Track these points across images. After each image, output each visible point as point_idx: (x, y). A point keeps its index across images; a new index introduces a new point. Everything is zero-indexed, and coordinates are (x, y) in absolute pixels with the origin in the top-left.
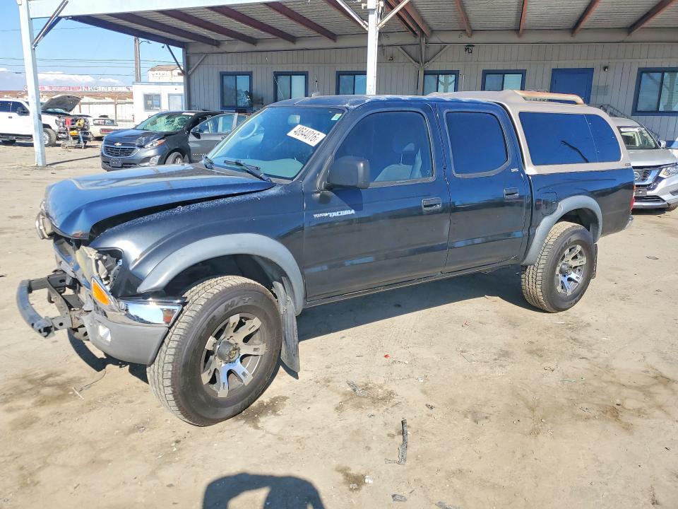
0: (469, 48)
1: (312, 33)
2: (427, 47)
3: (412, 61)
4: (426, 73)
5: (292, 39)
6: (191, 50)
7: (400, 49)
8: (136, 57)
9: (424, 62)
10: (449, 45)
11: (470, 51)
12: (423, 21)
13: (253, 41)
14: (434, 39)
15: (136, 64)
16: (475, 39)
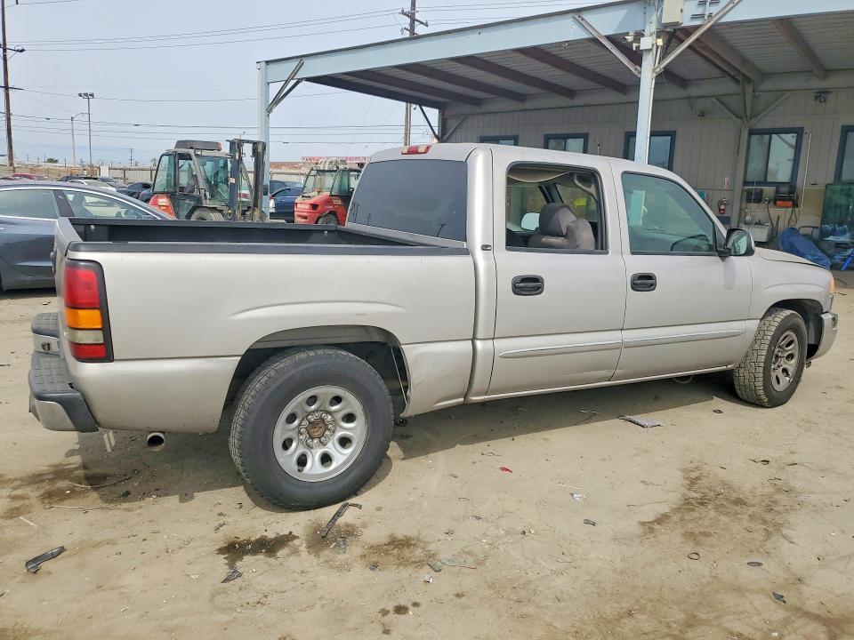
0: (821, 95)
1: (592, 84)
2: (754, 97)
3: (733, 116)
4: (752, 132)
5: (569, 93)
6: (448, 113)
7: (715, 100)
8: (407, 121)
9: (749, 117)
10: (788, 93)
11: (822, 100)
12: (745, 61)
13: (521, 98)
14: (767, 85)
15: (406, 130)
16: (831, 82)
